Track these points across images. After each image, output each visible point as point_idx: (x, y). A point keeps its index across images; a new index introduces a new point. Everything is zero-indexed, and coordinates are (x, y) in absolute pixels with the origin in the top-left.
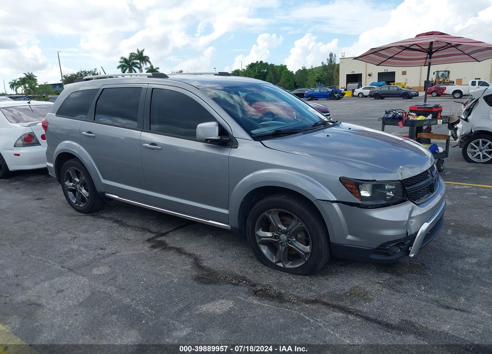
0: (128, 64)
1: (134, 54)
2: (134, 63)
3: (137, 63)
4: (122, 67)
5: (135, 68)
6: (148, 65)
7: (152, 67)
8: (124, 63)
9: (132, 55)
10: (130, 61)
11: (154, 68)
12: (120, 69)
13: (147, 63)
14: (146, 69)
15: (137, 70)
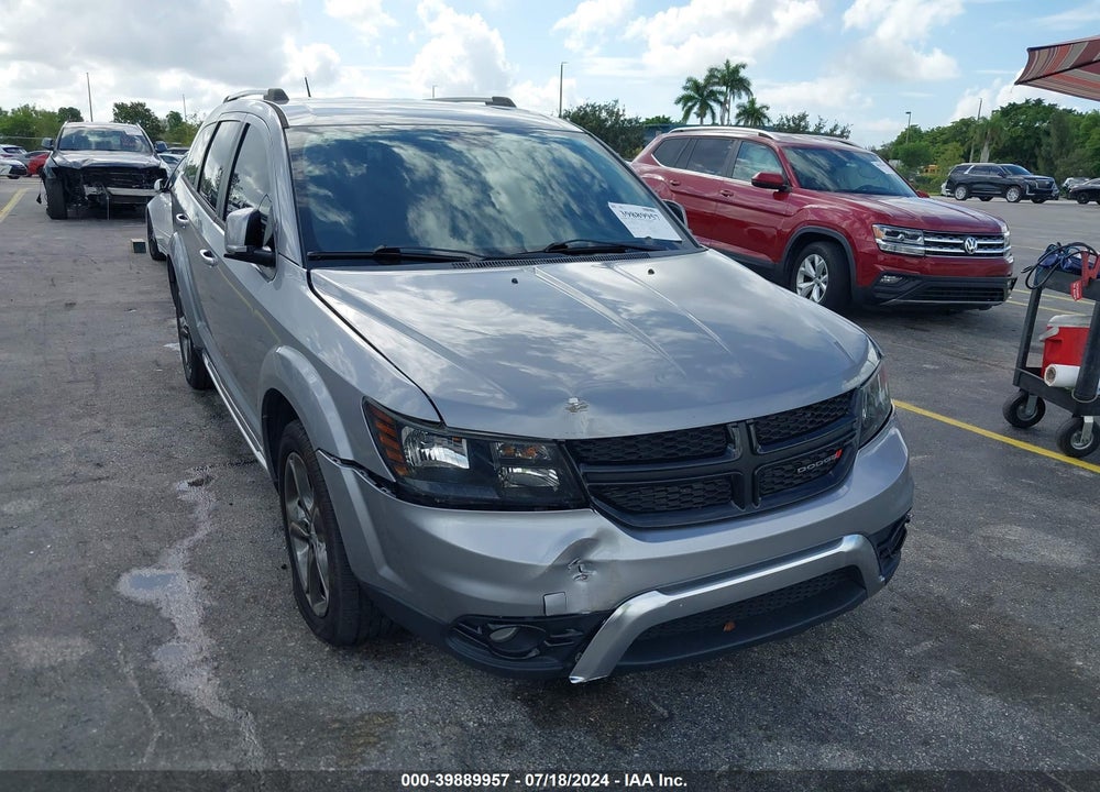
0: (700, 95)
1: (719, 71)
2: (712, 93)
3: (721, 93)
4: (685, 100)
5: (712, 104)
6: (745, 99)
7: (752, 102)
8: (692, 93)
9: (712, 74)
10: (705, 86)
11: (757, 106)
12: (680, 106)
13: (743, 93)
14: (739, 107)
15: (717, 108)
